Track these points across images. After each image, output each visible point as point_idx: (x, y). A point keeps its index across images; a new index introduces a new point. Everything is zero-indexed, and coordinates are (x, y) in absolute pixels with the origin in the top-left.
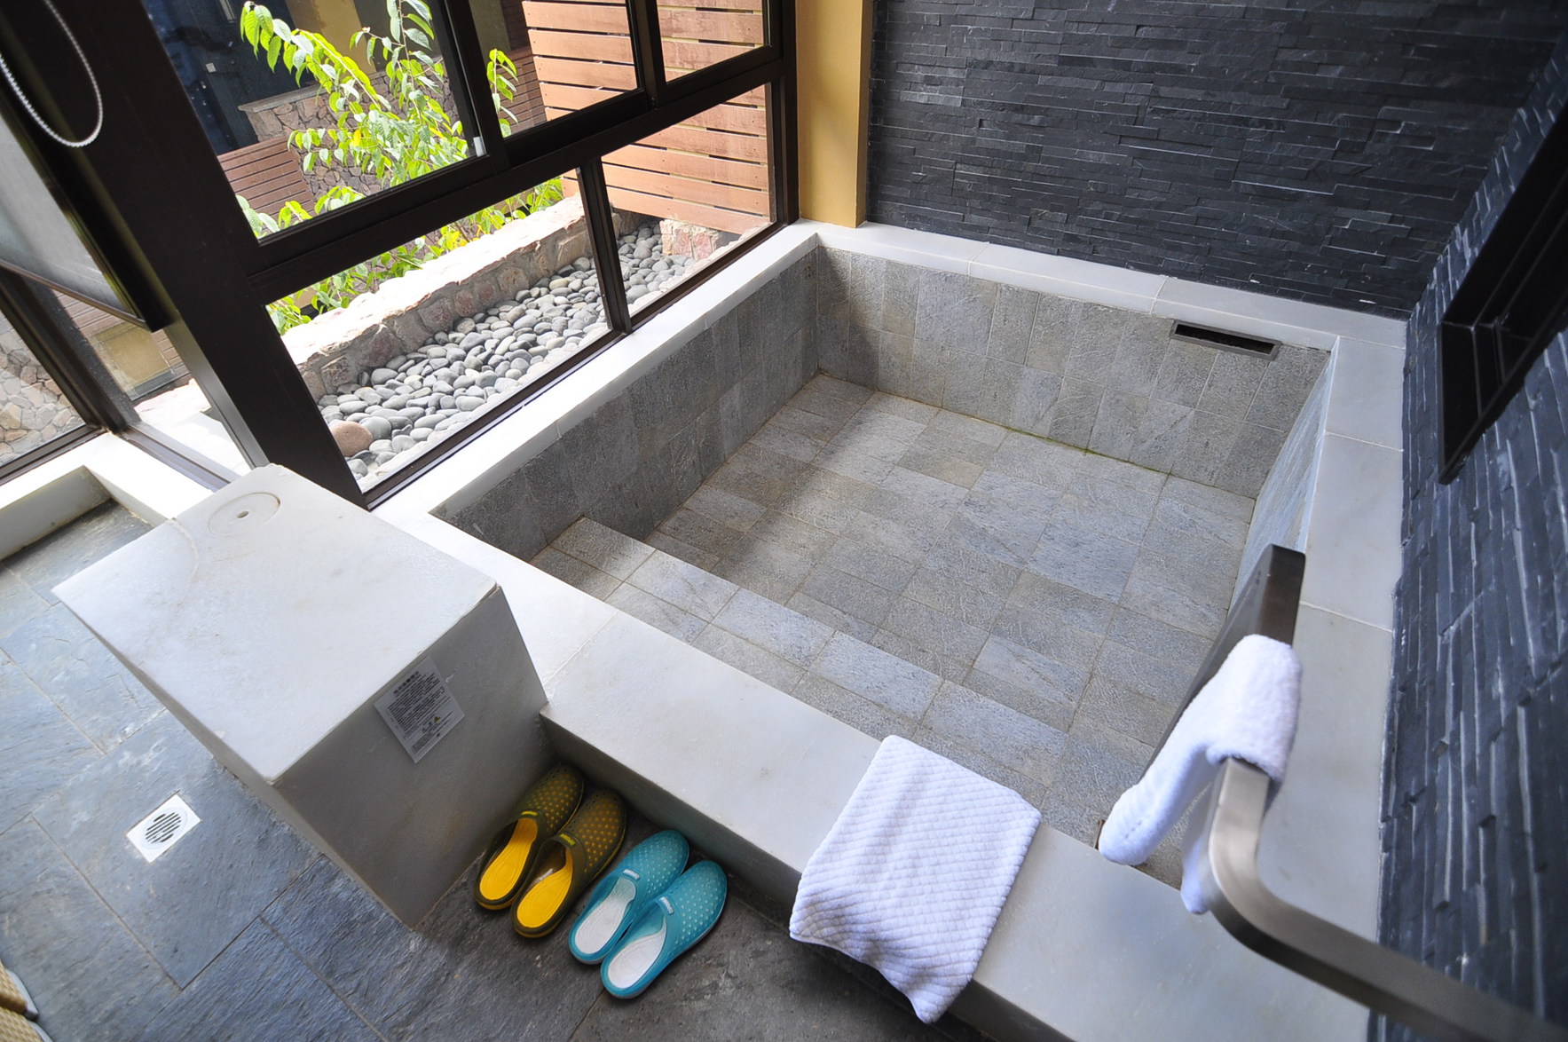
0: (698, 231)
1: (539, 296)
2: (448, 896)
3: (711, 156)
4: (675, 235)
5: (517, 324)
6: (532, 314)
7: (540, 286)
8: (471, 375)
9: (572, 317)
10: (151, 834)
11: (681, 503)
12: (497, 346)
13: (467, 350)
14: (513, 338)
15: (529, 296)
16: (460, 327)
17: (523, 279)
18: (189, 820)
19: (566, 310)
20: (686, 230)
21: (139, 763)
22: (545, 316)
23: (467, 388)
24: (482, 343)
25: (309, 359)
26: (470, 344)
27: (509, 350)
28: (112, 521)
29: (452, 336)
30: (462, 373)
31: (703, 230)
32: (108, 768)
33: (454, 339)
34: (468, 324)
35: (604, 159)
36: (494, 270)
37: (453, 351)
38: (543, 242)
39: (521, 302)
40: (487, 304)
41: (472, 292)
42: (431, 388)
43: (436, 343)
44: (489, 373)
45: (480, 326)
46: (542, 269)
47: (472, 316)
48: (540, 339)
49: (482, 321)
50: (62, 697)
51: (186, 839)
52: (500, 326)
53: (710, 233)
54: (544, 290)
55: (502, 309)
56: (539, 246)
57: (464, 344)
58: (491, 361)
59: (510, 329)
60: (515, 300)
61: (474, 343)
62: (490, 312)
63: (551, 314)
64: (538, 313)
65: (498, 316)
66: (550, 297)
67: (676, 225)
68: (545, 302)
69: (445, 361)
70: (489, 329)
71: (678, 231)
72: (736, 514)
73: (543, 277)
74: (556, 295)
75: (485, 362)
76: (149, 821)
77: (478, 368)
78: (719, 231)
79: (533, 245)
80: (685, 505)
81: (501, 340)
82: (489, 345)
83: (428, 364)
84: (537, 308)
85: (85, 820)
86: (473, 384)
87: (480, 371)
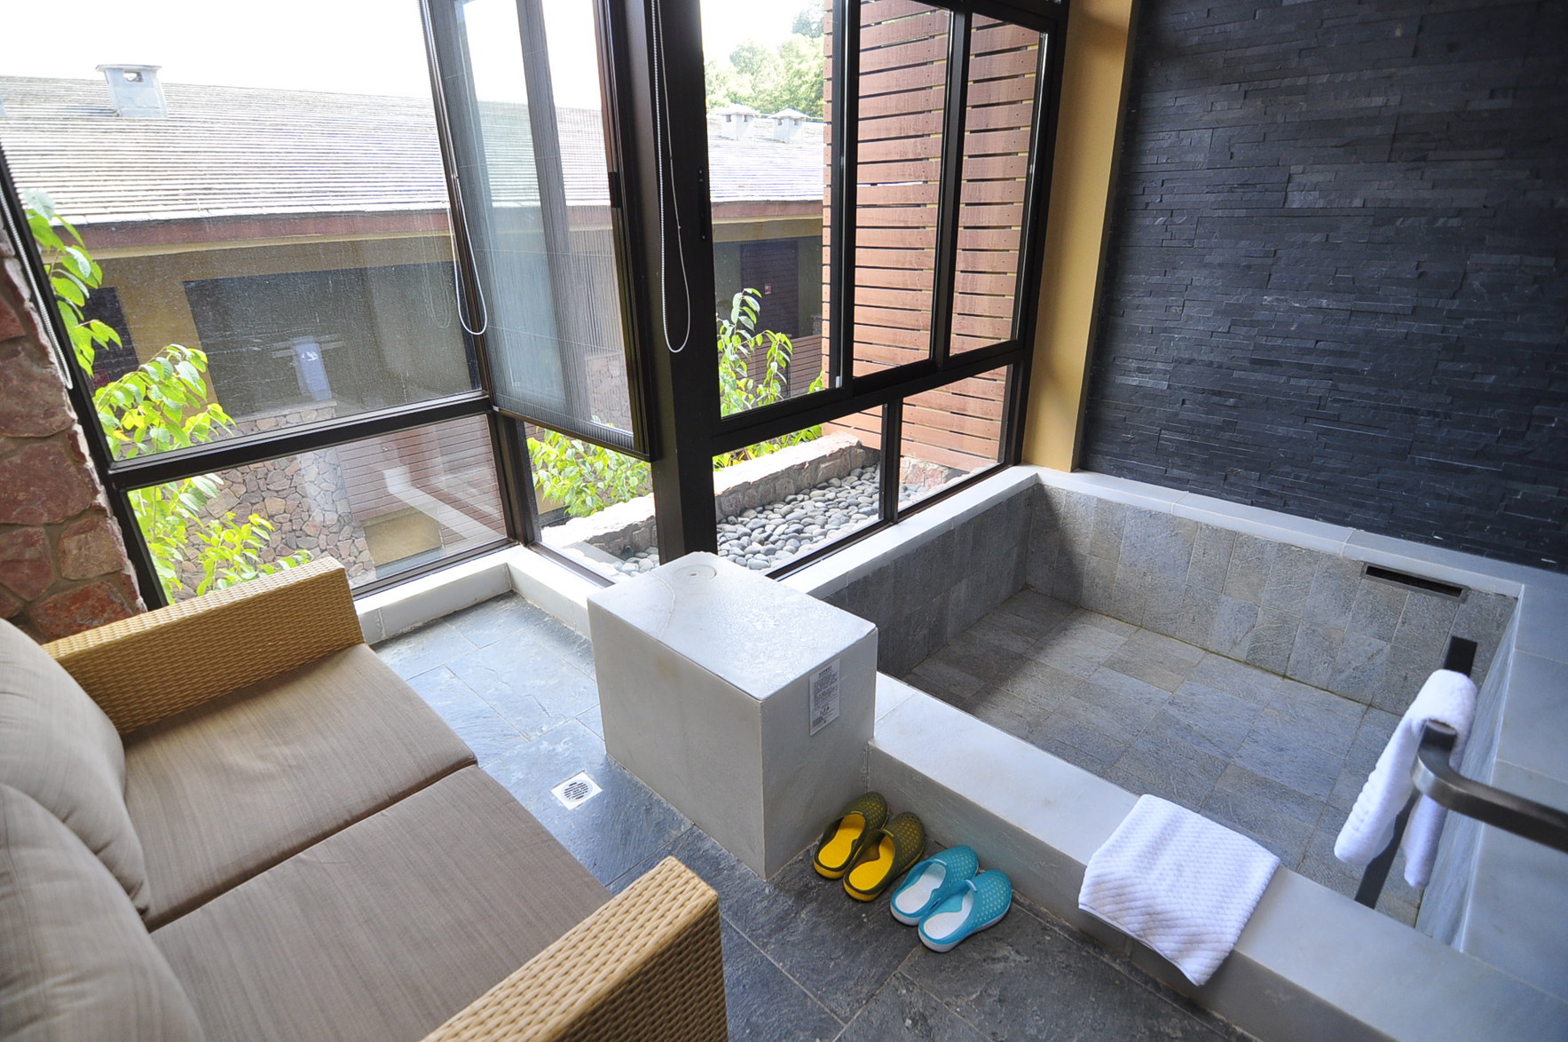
0: (931, 467)
1: (803, 500)
2: (790, 865)
3: (952, 413)
4: (911, 468)
5: (788, 517)
6: (798, 512)
7: (804, 494)
8: (756, 546)
9: (830, 517)
10: (567, 793)
11: (911, 669)
12: (774, 530)
13: (753, 530)
14: (786, 526)
15: (795, 500)
16: (745, 514)
17: (792, 487)
18: (595, 790)
19: (825, 511)
20: (922, 465)
21: (554, 749)
22: (809, 514)
23: (755, 554)
24: (764, 526)
25: (648, 519)
26: (755, 526)
27: (783, 534)
28: (514, 604)
29: (740, 519)
30: (750, 543)
31: (936, 466)
32: (533, 749)
33: (742, 522)
34: (752, 513)
35: (906, 400)
36: (774, 478)
37: (741, 529)
38: (811, 463)
39: (789, 503)
40: (765, 501)
41: (757, 492)
42: (728, 551)
43: (728, 523)
44: (771, 546)
45: (760, 515)
46: (805, 482)
47: (754, 509)
48: (806, 529)
49: (761, 512)
50: (495, 703)
51: (593, 800)
52: (776, 518)
53: (941, 469)
54: (806, 497)
55: (776, 506)
56: (807, 465)
57: (750, 525)
58: (772, 539)
59: (783, 520)
60: (784, 501)
61: (758, 525)
62: (766, 508)
63: (815, 513)
64: (804, 511)
65: (772, 510)
66: (811, 502)
67: (914, 461)
68: (808, 505)
69: (736, 535)
70: (766, 518)
71: (914, 466)
72: (959, 684)
73: (805, 488)
74: (816, 501)
75: (767, 538)
76: (565, 785)
77: (762, 543)
78: (949, 468)
79: (804, 464)
80: (913, 671)
81: (777, 526)
82: (769, 529)
83: (723, 536)
84: (802, 508)
85: (521, 777)
86: (759, 552)
87: (763, 545)
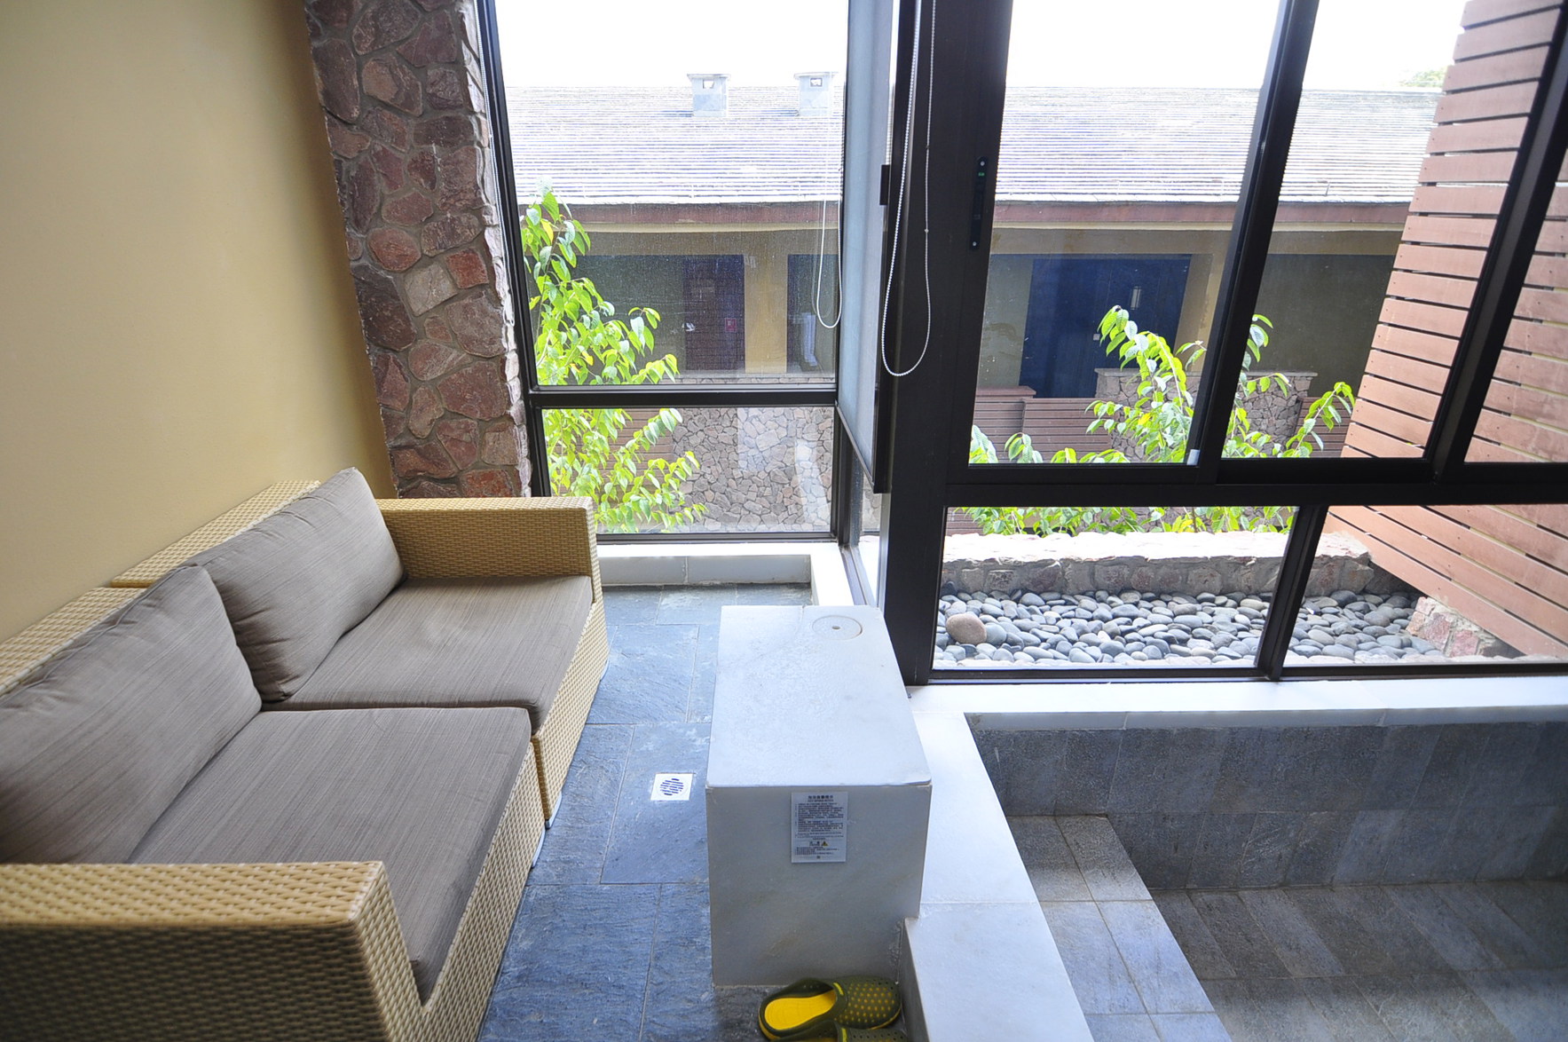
0: (1467, 626)
1: (1223, 605)
2: (750, 989)
3: (1528, 555)
4: (1432, 618)
5: (1178, 618)
6: (1204, 617)
7: (1229, 598)
8: (1104, 638)
9: (1241, 639)
10: (666, 784)
11: (1238, 888)
12: (1145, 626)
13: (1115, 617)
14: (1165, 627)
15: (1212, 601)
16: (1124, 595)
17: (1217, 583)
18: (684, 795)
19: (1240, 630)
20: (1450, 619)
21: (694, 741)
22: (1214, 625)
23: (1090, 646)
24: (1133, 618)
25: (986, 561)
26: (1122, 613)
27: (1153, 636)
28: (799, 596)
29: (1111, 598)
30: (1095, 631)
31: (1474, 628)
32: (681, 731)
33: (1112, 602)
34: (1134, 596)
35: (1332, 509)
36: (1191, 563)
37: (1103, 610)
38: (1260, 561)
39: (1200, 602)
40: (1165, 588)
41: (1155, 574)
42: (1061, 629)
43: (1094, 597)
44: (1118, 644)
45: (1143, 603)
46: (1243, 583)
47: (1142, 593)
48: (1192, 642)
49: (1150, 600)
50: (699, 675)
51: (674, 804)
52: (1162, 611)
53: (1482, 635)
54: (1231, 602)
55: (1176, 599)
56: (1253, 562)
57: (1116, 610)
58: (1128, 636)
59: (1170, 620)
60: (1195, 598)
61: (1126, 614)
62: (1163, 597)
63: (1221, 627)
64: (1210, 619)
65: (1167, 603)
66: (1235, 613)
67: (1439, 609)
68: (1224, 614)
69: (1089, 615)
70: (1151, 610)
71: (1438, 616)
72: (1298, 948)
73: (1240, 591)
74: (1241, 613)
75: (1123, 634)
76: (669, 777)
77: (1112, 636)
78: (1496, 638)
79: (1245, 560)
80: (1240, 893)
81: (1152, 624)
82: (1136, 623)
83: (1074, 610)
84: (1212, 615)
85: (650, 749)
86: (1098, 645)
87: (1112, 638)
